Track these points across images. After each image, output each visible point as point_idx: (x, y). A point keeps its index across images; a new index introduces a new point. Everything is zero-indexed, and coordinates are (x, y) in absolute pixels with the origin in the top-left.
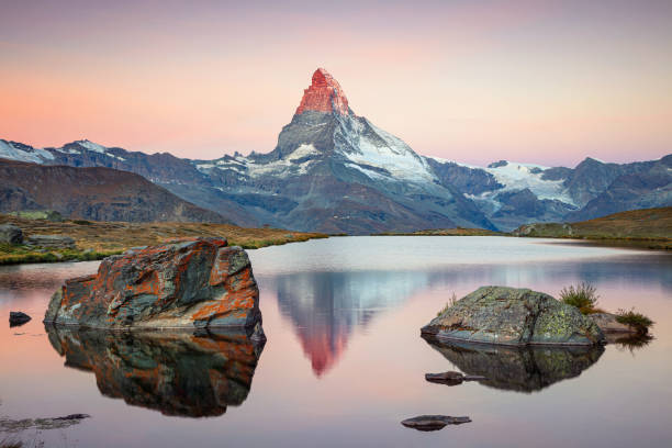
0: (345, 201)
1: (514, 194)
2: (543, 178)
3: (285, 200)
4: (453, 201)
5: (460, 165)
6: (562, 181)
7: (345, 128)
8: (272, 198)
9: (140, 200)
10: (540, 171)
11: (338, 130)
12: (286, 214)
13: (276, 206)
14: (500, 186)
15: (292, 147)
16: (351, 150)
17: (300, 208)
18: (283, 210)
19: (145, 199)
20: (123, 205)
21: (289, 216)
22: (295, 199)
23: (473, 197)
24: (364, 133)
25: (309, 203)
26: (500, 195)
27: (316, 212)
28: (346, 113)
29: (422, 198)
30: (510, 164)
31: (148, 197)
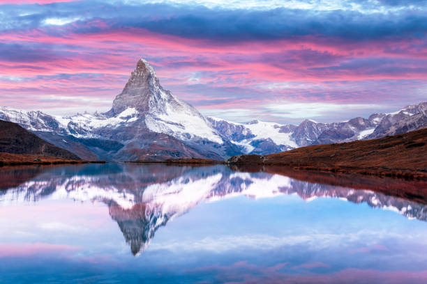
0: (154, 144)
1: (262, 141)
2: (280, 132)
3: (116, 143)
4: (224, 145)
5: (229, 122)
6: (291, 134)
7: (156, 97)
8: (107, 142)
9: (17, 141)
10: (278, 127)
11: (151, 99)
12: (115, 153)
13: (109, 147)
14: (254, 136)
15: (122, 109)
16: (160, 111)
17: (124, 149)
18: (113, 149)
19: (21, 141)
20: (5, 144)
21: (117, 154)
22: (122, 142)
23: (236, 143)
24: (169, 101)
25: (131, 145)
26: (253, 142)
27: (135, 151)
28: (158, 87)
29: (204, 142)
30: (260, 122)
31: (22, 139)
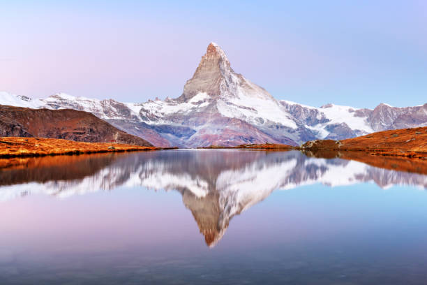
0: (226, 130)
1: (336, 126)
2: (355, 116)
3: (188, 129)
4: (298, 130)
5: (303, 106)
6: (366, 118)
7: (228, 81)
8: (179, 128)
9: (91, 130)
10: (353, 111)
11: (223, 83)
12: (188, 139)
13: (181, 133)
14: (328, 120)
15: (193, 94)
16: (232, 95)
17: (196, 135)
18: (186, 136)
19: (95, 130)
20: (80, 133)
21: (190, 140)
22: (194, 128)
23: (311, 128)
24: (241, 84)
25: (203, 130)
26: (328, 127)
27: (207, 137)
28: (229, 71)
29: (277, 127)
30: (334, 106)
31: (96, 127)
